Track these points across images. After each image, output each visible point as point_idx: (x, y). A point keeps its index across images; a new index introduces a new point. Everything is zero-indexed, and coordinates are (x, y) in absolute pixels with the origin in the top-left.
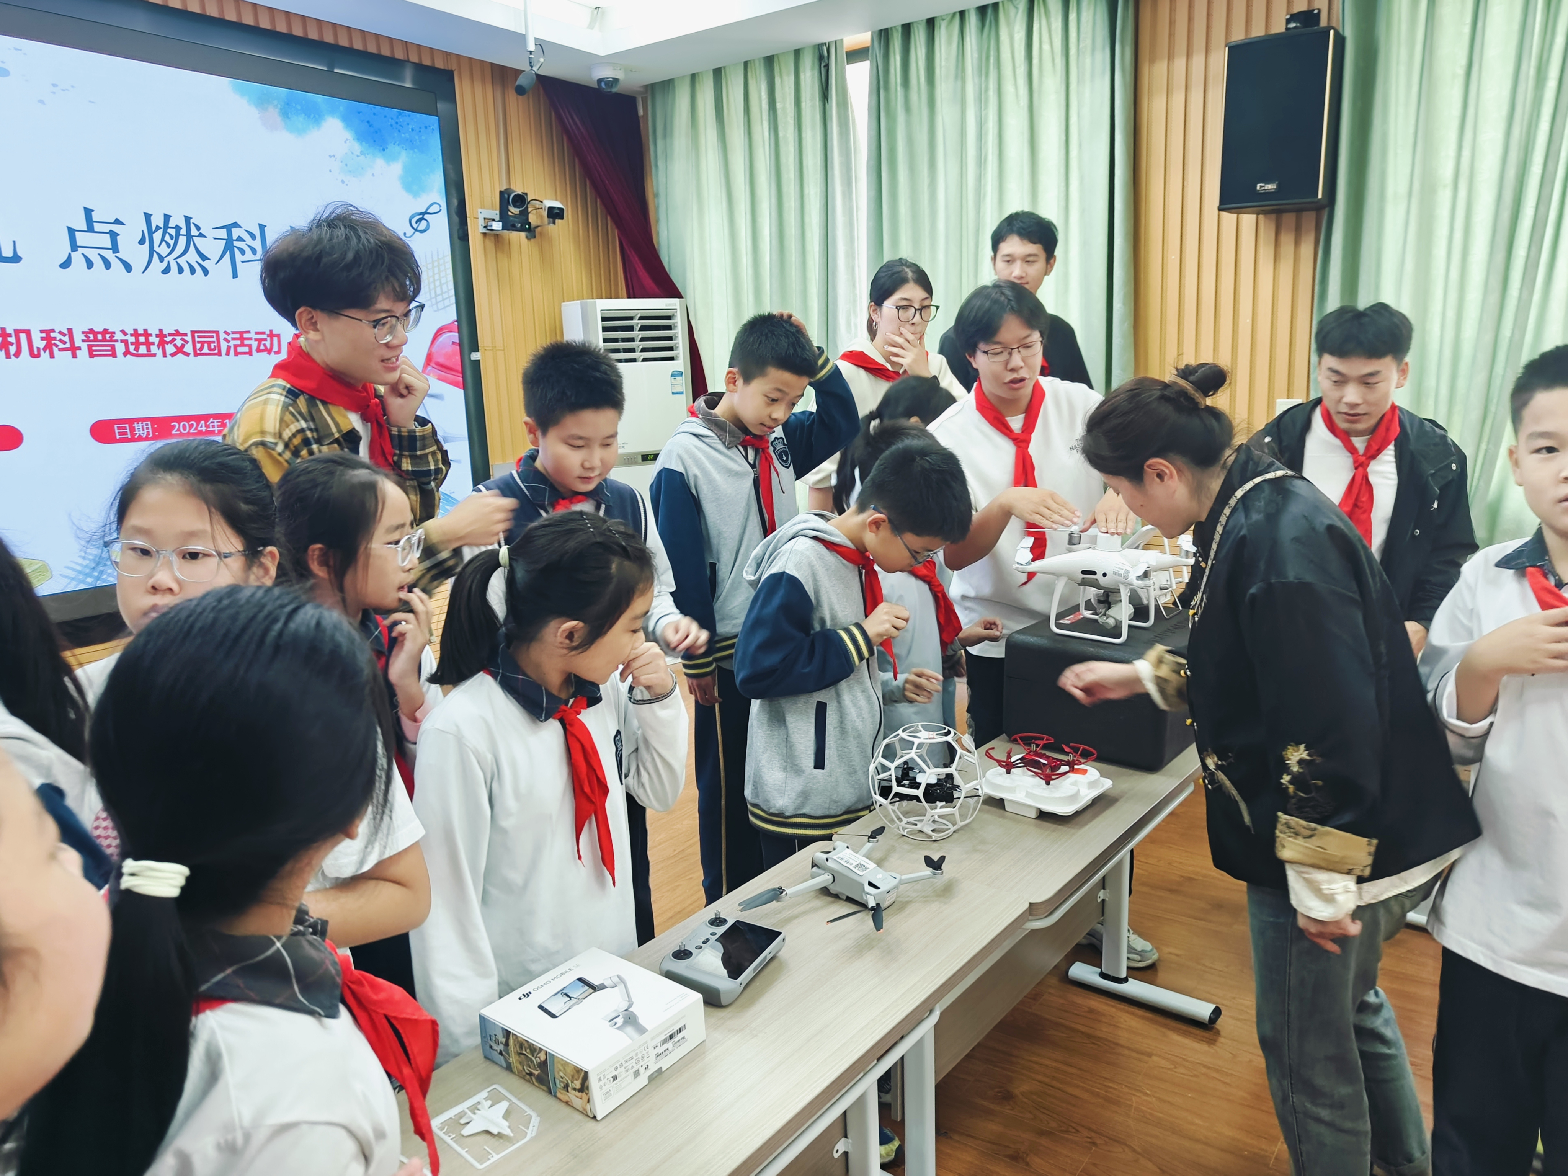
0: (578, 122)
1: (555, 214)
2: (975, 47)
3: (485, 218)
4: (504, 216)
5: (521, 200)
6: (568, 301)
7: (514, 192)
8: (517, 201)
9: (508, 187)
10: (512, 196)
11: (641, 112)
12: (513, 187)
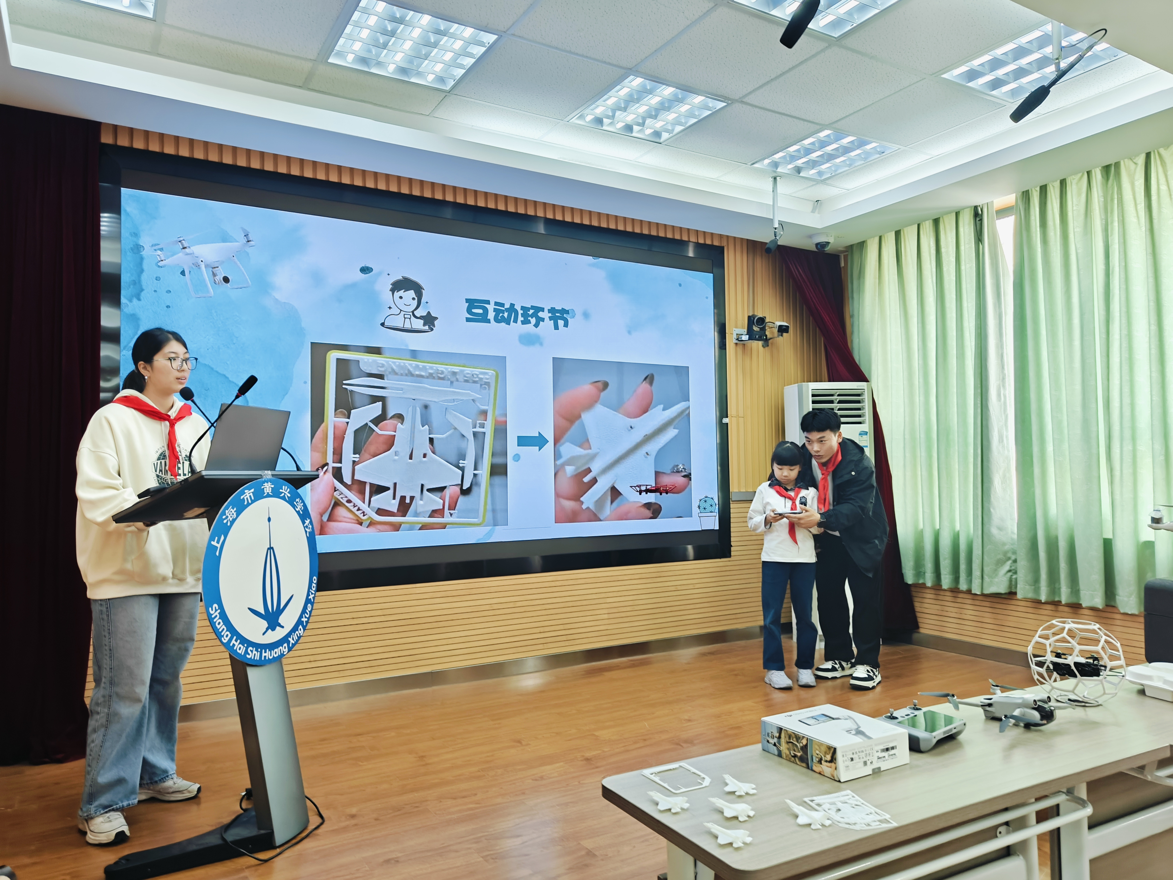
0: (801, 271)
1: (783, 330)
2: (1101, 193)
3: (737, 334)
4: (750, 332)
5: (761, 321)
6: (788, 385)
7: (757, 316)
8: (759, 322)
9: (753, 314)
10: (756, 319)
11: (842, 264)
12: (756, 314)
